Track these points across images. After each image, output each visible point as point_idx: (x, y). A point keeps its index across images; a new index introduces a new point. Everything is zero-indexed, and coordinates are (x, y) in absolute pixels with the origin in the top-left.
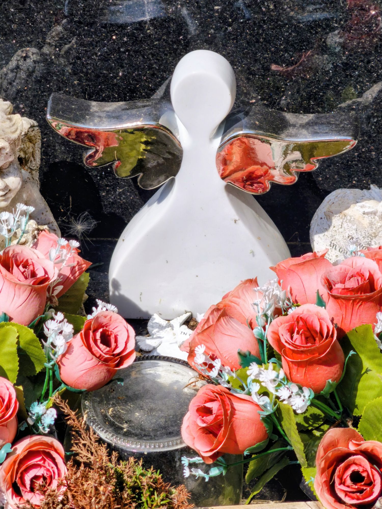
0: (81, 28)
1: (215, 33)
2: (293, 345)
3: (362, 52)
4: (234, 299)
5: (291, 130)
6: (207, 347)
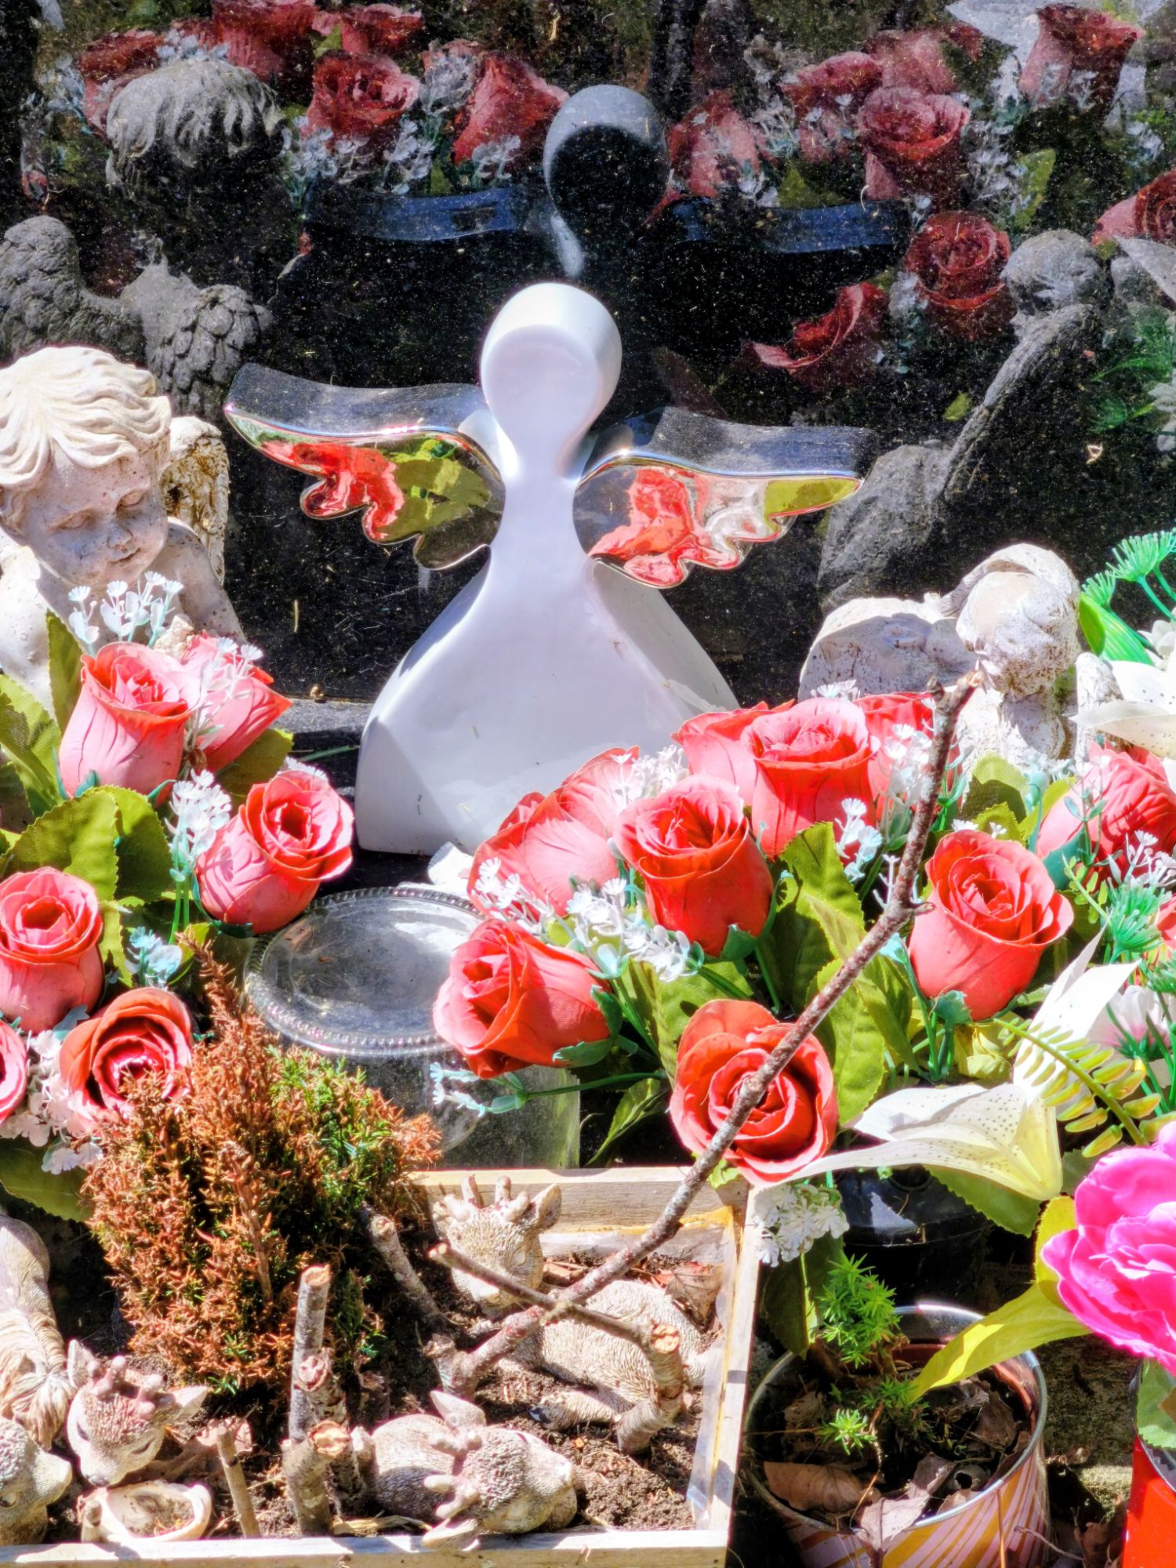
2: (662, 850)
4: (583, 786)
5: (732, 455)
6: (504, 864)
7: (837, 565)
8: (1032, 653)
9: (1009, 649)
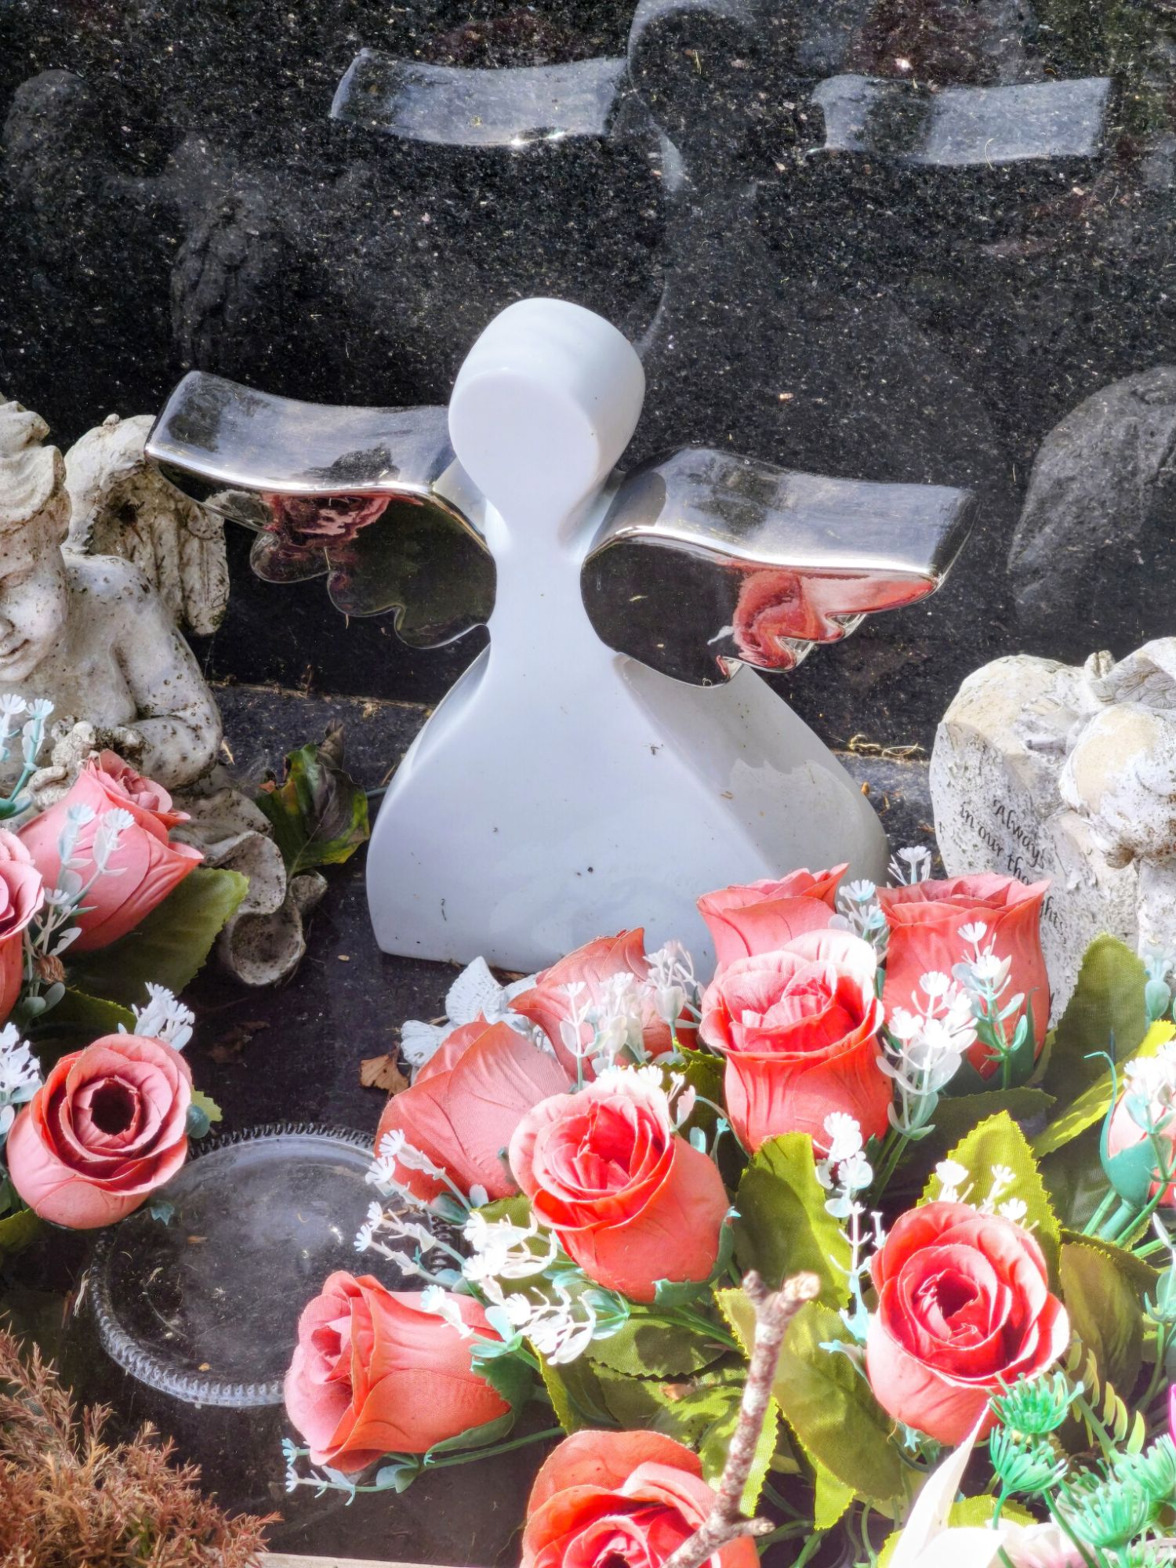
0: (307, 183)
1: (658, 218)
3: (1065, 290)
7: (1029, 556)
8: (1150, 832)
9: (1118, 823)
